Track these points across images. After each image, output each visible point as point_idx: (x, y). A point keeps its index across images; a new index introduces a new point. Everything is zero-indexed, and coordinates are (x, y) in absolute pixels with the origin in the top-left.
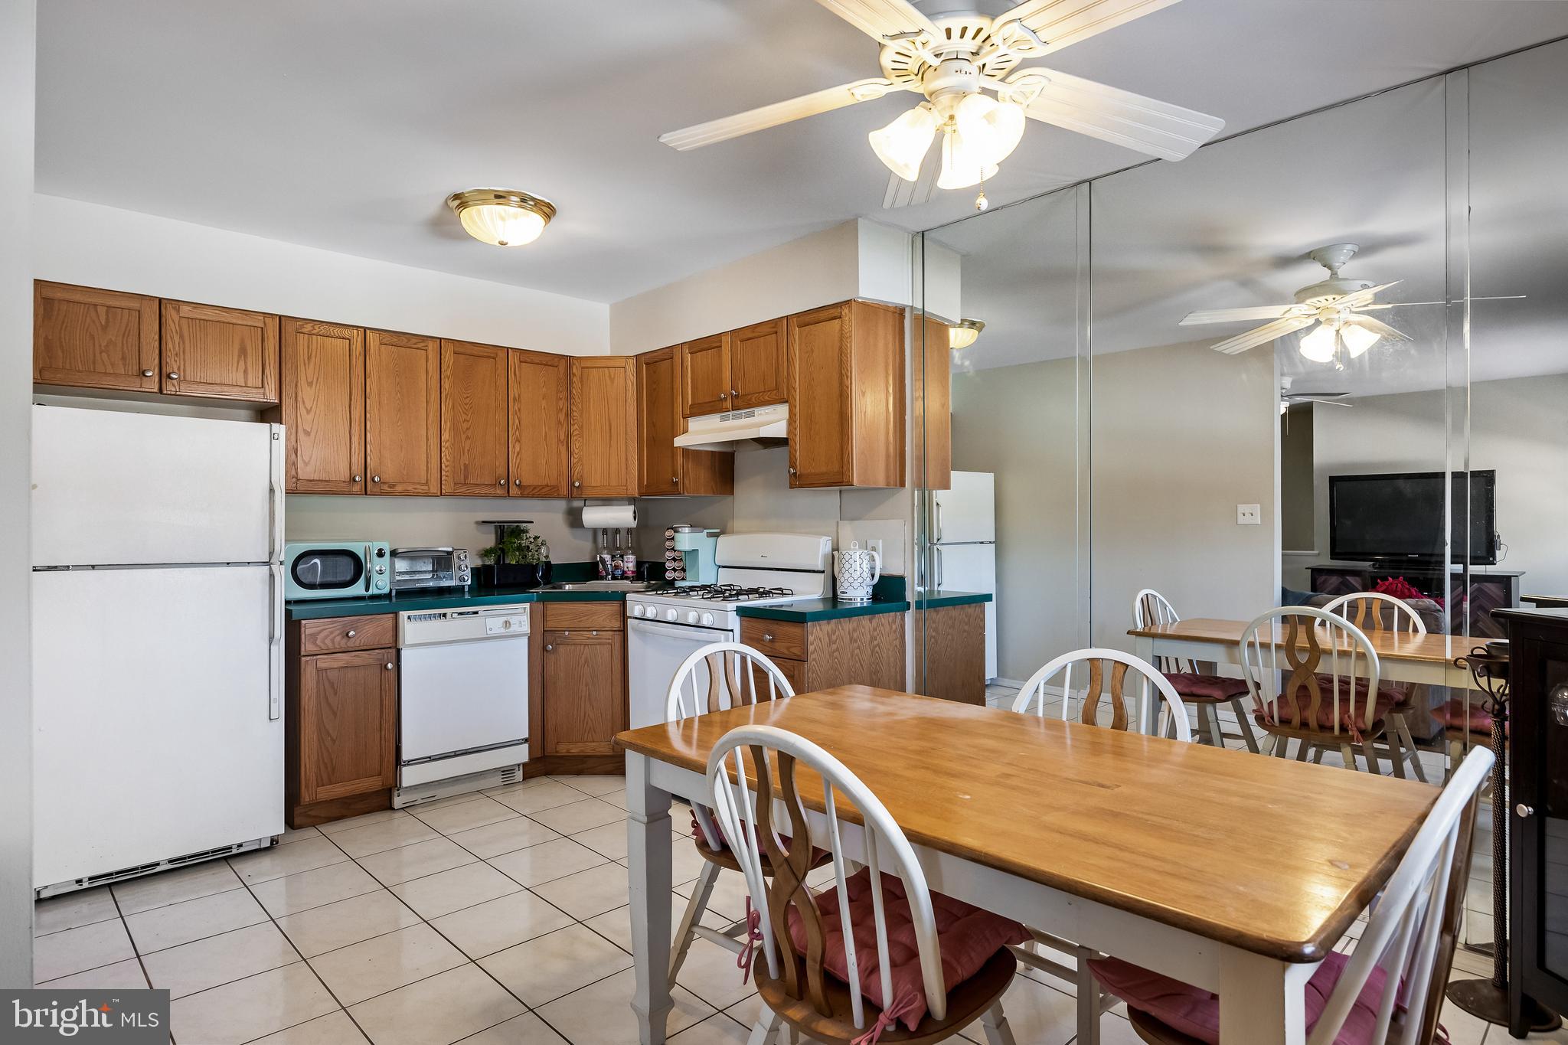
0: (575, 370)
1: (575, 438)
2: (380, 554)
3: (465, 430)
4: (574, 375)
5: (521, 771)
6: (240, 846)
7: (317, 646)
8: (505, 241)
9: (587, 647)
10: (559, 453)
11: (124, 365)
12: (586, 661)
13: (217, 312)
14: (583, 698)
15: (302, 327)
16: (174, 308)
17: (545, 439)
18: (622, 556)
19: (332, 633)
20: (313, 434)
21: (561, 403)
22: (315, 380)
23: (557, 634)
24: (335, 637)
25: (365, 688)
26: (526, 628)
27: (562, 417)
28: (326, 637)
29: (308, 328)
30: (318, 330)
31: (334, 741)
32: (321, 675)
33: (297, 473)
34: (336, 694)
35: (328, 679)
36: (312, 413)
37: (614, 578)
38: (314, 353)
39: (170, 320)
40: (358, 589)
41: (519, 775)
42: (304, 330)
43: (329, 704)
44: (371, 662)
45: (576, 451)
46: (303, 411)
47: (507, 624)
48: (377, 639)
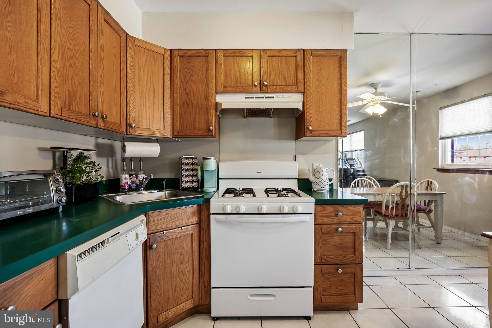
0: (130, 45)
1: (131, 92)
3: (69, 58)
4: (130, 48)
9: (177, 239)
10: (122, 101)
12: (177, 249)
17: (115, 88)
23: (158, 234)
26: (145, 235)
45: (132, 102)
47: (137, 236)
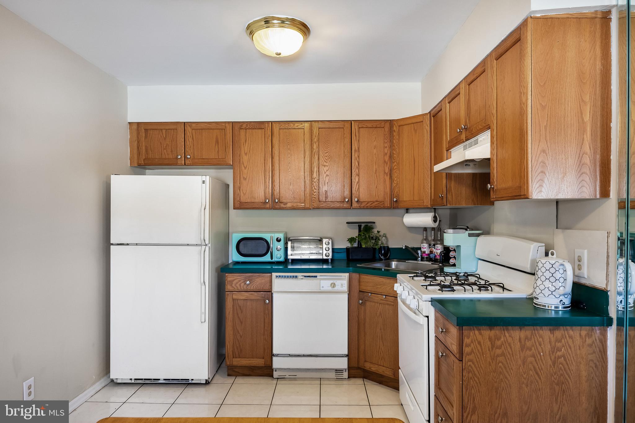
0: (395, 128)
1: (395, 171)
2: (278, 240)
4: (394, 131)
5: (347, 373)
6: (192, 380)
7: (233, 287)
8: (279, 52)
9: (381, 304)
10: (385, 181)
11: (172, 154)
12: (380, 314)
13: (206, 124)
14: (378, 337)
15: (242, 126)
16: (189, 126)
17: (376, 173)
18: (434, 245)
19: (240, 281)
20: (247, 179)
21: (386, 150)
22: (248, 151)
23: (366, 294)
24: (241, 284)
25: (256, 311)
26: (345, 288)
27: (387, 158)
28: (237, 283)
29: (244, 126)
30: (249, 126)
31: (241, 337)
32: (235, 302)
33: (240, 200)
34: (242, 312)
35: (239, 305)
36: (247, 169)
37: (422, 260)
38: (248, 139)
39: (188, 131)
40: (267, 258)
41: (346, 375)
42: (243, 127)
43: (239, 317)
44: (258, 298)
45: (395, 179)
46: (243, 168)
47: (333, 285)
48: (262, 286)
